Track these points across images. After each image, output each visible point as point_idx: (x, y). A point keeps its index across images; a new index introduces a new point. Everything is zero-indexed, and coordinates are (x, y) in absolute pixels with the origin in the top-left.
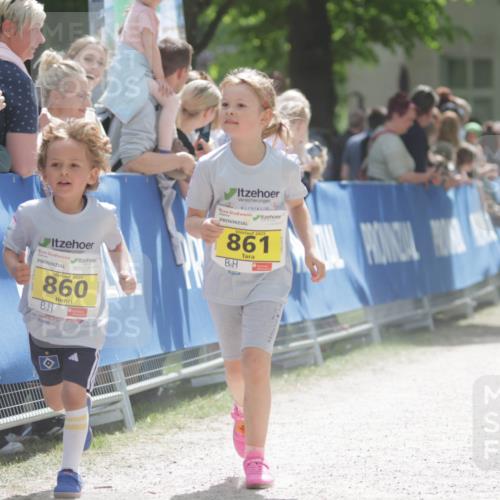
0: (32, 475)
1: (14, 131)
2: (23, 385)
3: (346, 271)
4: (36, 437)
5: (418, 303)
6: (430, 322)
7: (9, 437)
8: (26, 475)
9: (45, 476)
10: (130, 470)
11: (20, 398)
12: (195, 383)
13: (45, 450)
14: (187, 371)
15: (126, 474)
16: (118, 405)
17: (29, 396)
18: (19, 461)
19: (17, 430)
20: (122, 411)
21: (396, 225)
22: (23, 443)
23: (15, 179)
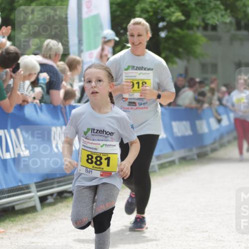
1: (52, 89)
2: (53, 179)
3: (167, 139)
4: (58, 197)
5: (191, 150)
6: (195, 157)
7: (49, 197)
11: (52, 184)
13: (61, 202)
17: (56, 183)
18: (52, 206)
19: (52, 195)
21: (184, 123)
22: (54, 199)
23: (52, 106)
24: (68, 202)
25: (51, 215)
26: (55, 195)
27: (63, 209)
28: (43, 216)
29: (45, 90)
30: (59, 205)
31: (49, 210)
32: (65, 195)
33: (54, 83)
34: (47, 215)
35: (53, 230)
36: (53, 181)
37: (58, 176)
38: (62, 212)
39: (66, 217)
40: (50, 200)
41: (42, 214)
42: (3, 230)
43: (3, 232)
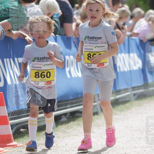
0: (69, 128)
1: (66, 22)
2: (67, 101)
4: (71, 117)
7: (63, 117)
8: (68, 128)
9: (73, 129)
10: (100, 127)
11: (66, 105)
12: (120, 100)
13: (73, 120)
14: (118, 97)
15: (98, 128)
16: (96, 107)
17: (69, 104)
18: (66, 124)
19: (65, 114)
20: (97, 109)
22: (67, 118)
23: (66, 38)
24: (79, 121)
25: (64, 132)
26: (68, 115)
27: (75, 127)
28: (57, 133)
29: (59, 23)
30: (72, 123)
31: (62, 128)
32: (77, 114)
33: (67, 17)
34: (61, 132)
35: (66, 144)
36: (67, 102)
37: (71, 98)
38: (74, 129)
39: (77, 134)
40: (64, 119)
41: (57, 131)
42: (22, 145)
43: (22, 146)
